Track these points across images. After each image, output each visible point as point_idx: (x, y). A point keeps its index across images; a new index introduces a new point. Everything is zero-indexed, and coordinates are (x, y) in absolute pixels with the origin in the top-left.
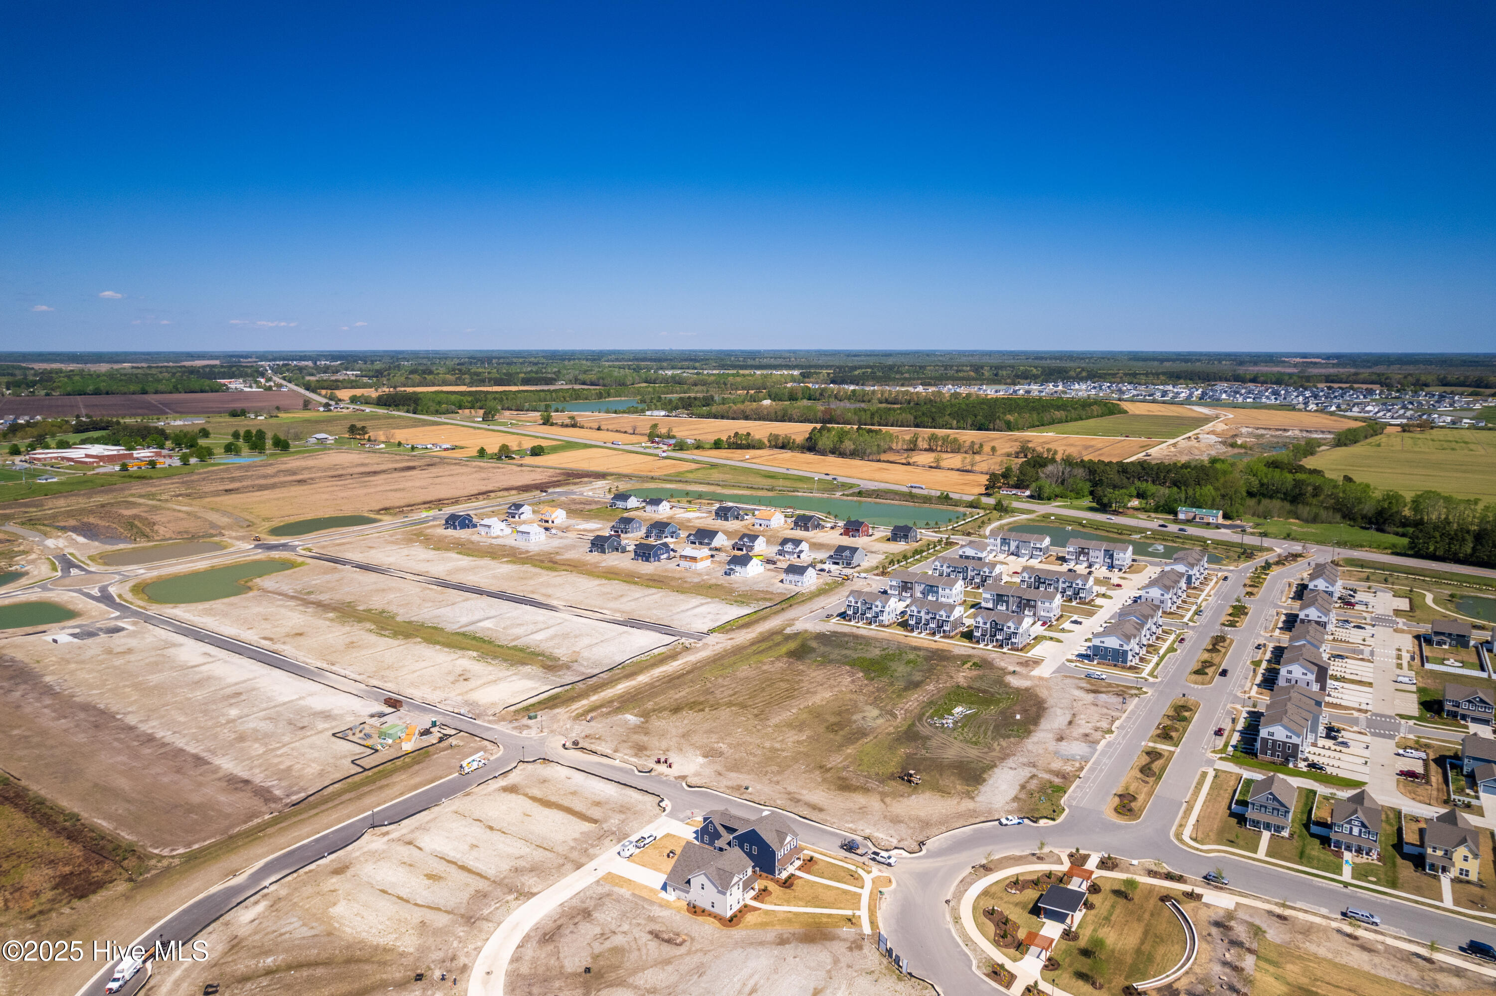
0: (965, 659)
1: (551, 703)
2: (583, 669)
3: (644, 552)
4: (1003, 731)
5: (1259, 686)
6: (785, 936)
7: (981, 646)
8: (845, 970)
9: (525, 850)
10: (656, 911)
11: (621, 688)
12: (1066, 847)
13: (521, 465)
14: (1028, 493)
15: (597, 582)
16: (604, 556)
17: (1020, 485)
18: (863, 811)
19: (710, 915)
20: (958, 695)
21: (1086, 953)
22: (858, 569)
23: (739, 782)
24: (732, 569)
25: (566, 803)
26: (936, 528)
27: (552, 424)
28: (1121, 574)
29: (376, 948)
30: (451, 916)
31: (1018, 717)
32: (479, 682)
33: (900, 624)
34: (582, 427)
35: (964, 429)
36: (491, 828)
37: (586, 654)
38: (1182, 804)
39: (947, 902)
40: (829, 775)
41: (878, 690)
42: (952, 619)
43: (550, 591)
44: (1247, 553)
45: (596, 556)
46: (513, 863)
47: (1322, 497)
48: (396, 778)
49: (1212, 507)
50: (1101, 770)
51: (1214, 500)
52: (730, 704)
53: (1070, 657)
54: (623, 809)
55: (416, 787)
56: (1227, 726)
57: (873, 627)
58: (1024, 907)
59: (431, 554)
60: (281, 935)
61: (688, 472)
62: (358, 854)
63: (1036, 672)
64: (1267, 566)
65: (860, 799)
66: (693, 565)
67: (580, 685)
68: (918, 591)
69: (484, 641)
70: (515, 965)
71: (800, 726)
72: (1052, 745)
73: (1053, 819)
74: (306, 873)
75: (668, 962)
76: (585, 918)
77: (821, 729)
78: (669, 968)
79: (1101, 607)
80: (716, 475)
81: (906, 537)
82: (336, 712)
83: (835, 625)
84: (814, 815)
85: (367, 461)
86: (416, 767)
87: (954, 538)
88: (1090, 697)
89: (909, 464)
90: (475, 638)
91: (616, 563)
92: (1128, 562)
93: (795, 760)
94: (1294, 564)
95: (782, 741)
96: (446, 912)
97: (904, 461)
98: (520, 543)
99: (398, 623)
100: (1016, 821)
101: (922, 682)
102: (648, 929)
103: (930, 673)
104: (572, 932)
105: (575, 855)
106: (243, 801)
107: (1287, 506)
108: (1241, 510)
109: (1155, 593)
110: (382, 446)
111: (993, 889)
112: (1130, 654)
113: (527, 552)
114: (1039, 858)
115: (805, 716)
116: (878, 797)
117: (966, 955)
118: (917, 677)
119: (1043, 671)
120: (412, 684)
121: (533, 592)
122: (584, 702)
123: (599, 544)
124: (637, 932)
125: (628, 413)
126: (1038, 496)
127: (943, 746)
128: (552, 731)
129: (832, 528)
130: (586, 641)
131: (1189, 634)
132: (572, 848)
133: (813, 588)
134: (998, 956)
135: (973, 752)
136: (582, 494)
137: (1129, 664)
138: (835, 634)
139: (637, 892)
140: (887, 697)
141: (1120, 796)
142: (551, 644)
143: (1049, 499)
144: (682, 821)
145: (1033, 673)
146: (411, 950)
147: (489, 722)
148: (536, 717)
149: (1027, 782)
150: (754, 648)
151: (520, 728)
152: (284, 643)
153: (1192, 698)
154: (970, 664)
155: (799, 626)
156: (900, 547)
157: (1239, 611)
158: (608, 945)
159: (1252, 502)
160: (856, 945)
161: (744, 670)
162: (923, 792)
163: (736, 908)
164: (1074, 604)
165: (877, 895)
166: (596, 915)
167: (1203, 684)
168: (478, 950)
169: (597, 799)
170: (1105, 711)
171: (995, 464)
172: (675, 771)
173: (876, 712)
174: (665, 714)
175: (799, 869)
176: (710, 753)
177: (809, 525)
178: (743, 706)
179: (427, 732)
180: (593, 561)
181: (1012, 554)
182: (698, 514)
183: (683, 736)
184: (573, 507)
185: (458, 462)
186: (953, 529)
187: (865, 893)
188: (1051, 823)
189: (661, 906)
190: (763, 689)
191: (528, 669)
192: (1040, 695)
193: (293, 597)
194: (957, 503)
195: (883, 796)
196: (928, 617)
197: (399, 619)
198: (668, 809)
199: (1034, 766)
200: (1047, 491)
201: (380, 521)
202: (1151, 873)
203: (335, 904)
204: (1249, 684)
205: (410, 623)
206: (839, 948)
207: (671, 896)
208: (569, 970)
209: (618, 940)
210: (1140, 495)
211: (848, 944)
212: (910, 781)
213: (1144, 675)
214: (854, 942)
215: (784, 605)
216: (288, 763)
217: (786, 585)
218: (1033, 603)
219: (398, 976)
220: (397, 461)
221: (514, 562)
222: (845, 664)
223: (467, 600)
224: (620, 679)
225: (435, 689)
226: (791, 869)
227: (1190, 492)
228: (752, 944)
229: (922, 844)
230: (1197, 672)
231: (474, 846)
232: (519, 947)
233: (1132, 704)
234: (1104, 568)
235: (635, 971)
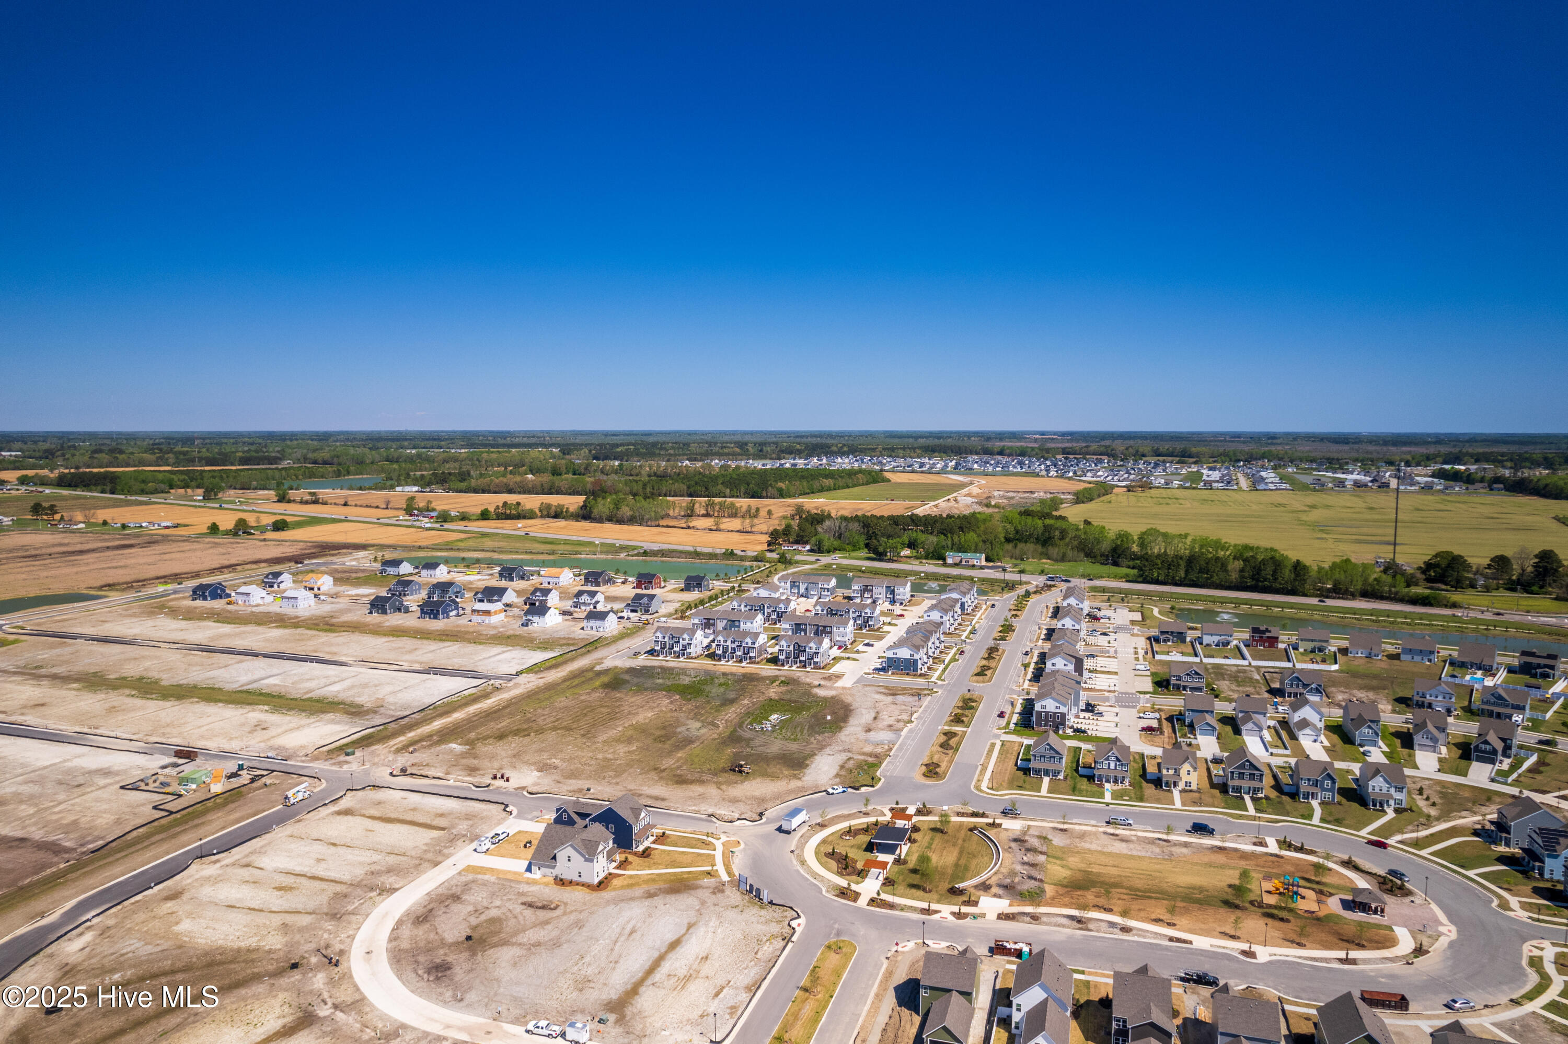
0: (773, 679)
1: (365, 743)
2: (392, 713)
3: (431, 609)
4: (817, 729)
5: (1030, 680)
6: (652, 891)
7: (786, 667)
8: (712, 908)
9: (376, 857)
10: (524, 888)
11: (437, 724)
12: (886, 804)
13: (265, 540)
14: (808, 547)
15: (385, 639)
16: (386, 617)
17: (800, 540)
18: (702, 797)
19: (578, 884)
20: (772, 706)
21: (914, 871)
22: (656, 615)
23: (580, 786)
24: (529, 620)
25: (408, 817)
26: (727, 579)
27: (289, 501)
28: (902, 607)
29: (239, 950)
30: (313, 916)
31: (829, 718)
32: (280, 730)
33: (708, 656)
34: (325, 503)
35: (737, 497)
36: (334, 845)
37: (391, 699)
38: (977, 767)
39: (792, 852)
40: (664, 774)
41: (697, 707)
42: (757, 645)
43: (334, 649)
44: (1009, 586)
45: (376, 618)
46: (368, 868)
47: (1067, 540)
48: (209, 817)
49: (976, 551)
50: (907, 749)
51: (977, 545)
52: (555, 729)
53: (868, 671)
54: (468, 817)
55: (238, 821)
56: (1007, 710)
57: (681, 659)
58: (859, 847)
59: (184, 624)
60: (122, 955)
61: (457, 541)
62: (189, 881)
63: (840, 684)
64: (1028, 594)
65: (698, 789)
66: (487, 619)
67: (393, 725)
68: (720, 625)
69: (274, 696)
70: (394, 944)
71: (629, 741)
72: (863, 735)
73: (873, 786)
74: (133, 904)
75: (547, 922)
76: (454, 901)
77: (649, 741)
78: (549, 927)
79: (889, 632)
80: (488, 543)
81: (699, 586)
82: (116, 768)
83: (643, 661)
84: (657, 804)
85: (66, 541)
86: (232, 806)
87: (744, 586)
88: (890, 699)
89: (689, 528)
90: (261, 694)
91: (400, 622)
92: (908, 596)
93: (630, 764)
94: (1049, 593)
95: (614, 753)
96: (307, 913)
97: (684, 525)
98: (286, 609)
99: (164, 686)
100: (841, 790)
101: (737, 699)
102: (520, 901)
103: (742, 692)
104: (445, 913)
105: (430, 856)
106: (25, 857)
107: (1039, 548)
108: (1001, 553)
109: (935, 616)
110: (82, 526)
111: (830, 839)
112: (920, 662)
113: (297, 617)
114: (865, 814)
115: (630, 732)
116: (714, 786)
117: (815, 885)
118: (732, 695)
119: (846, 683)
120: (202, 737)
121: (316, 651)
122: (402, 738)
123: (378, 605)
124: (510, 905)
125: (375, 489)
126: (819, 549)
127: (766, 744)
128: (374, 764)
129: (623, 583)
130: (389, 689)
131: (967, 648)
132: (425, 851)
133: (615, 633)
134: (843, 882)
135: (793, 747)
136: (344, 564)
137: (919, 672)
138: (644, 668)
139: (501, 876)
140: (706, 712)
141: (926, 765)
142: (351, 693)
143: (829, 552)
144: (531, 820)
145: (836, 685)
146: (279, 946)
147: (303, 761)
148: (353, 753)
149: (845, 763)
150: (568, 683)
151: (340, 764)
152: (22, 714)
153: (975, 695)
154: (777, 683)
155: (608, 664)
156: (694, 596)
157: (1007, 629)
158: (483, 917)
159: (1009, 547)
160: (719, 889)
161: (561, 702)
162: (754, 779)
163: (602, 876)
164: (864, 631)
165: (728, 855)
166: (464, 897)
167: (983, 682)
168: (352, 937)
169: (440, 812)
170: (904, 707)
171: (775, 524)
172: (514, 783)
173: (698, 725)
174: (491, 741)
175: (654, 842)
176: (543, 768)
177: (600, 580)
178: (568, 729)
179: (234, 775)
180: (375, 621)
181: (802, 596)
182: (479, 577)
183: (514, 756)
184: (337, 576)
185: (187, 539)
186: (743, 579)
187: (718, 855)
188: (871, 789)
189: (528, 883)
190: (585, 715)
191: (331, 716)
192: (846, 701)
193: (15, 673)
194: (742, 559)
195: (719, 785)
196: (734, 646)
197: (163, 683)
198: (515, 812)
199: (849, 751)
200: (826, 544)
201: (105, 597)
202: (959, 814)
203: (177, 923)
204: (1021, 680)
205: (180, 686)
206: (704, 894)
207: (537, 874)
208: (450, 941)
209: (493, 913)
210: (912, 545)
211: (711, 890)
212: (740, 772)
213: (933, 679)
214: (716, 888)
215: (588, 648)
216: (71, 818)
217: (588, 632)
218: (829, 629)
219: (271, 968)
220: (106, 540)
221: (285, 627)
222: (659, 690)
223: (241, 661)
224: (434, 717)
225: (231, 739)
226: (647, 844)
227: (956, 539)
228: (623, 900)
229: (761, 815)
230: (977, 674)
231: (319, 860)
232: (393, 930)
233: (926, 701)
234: (887, 604)
235: (516, 933)
